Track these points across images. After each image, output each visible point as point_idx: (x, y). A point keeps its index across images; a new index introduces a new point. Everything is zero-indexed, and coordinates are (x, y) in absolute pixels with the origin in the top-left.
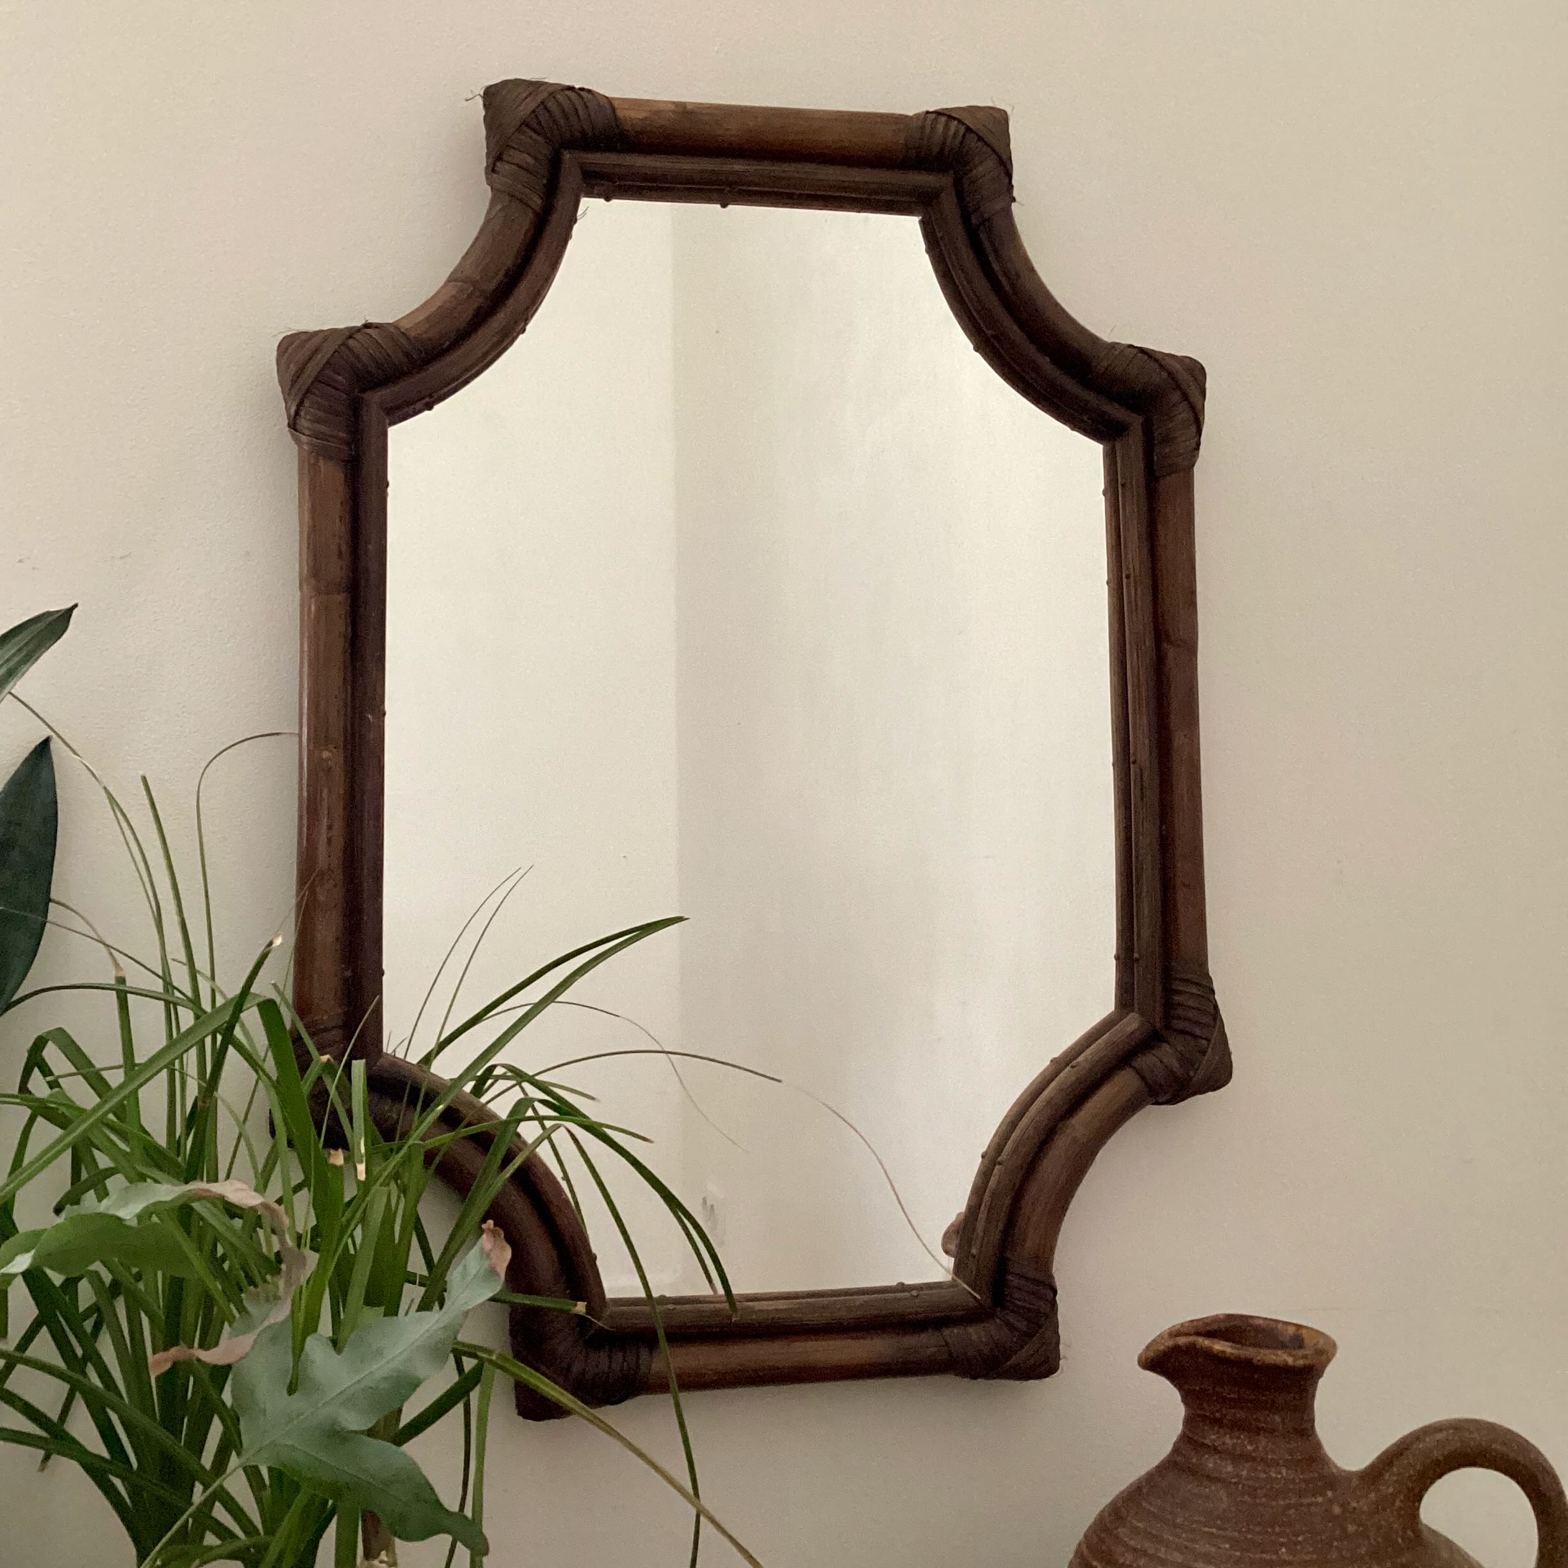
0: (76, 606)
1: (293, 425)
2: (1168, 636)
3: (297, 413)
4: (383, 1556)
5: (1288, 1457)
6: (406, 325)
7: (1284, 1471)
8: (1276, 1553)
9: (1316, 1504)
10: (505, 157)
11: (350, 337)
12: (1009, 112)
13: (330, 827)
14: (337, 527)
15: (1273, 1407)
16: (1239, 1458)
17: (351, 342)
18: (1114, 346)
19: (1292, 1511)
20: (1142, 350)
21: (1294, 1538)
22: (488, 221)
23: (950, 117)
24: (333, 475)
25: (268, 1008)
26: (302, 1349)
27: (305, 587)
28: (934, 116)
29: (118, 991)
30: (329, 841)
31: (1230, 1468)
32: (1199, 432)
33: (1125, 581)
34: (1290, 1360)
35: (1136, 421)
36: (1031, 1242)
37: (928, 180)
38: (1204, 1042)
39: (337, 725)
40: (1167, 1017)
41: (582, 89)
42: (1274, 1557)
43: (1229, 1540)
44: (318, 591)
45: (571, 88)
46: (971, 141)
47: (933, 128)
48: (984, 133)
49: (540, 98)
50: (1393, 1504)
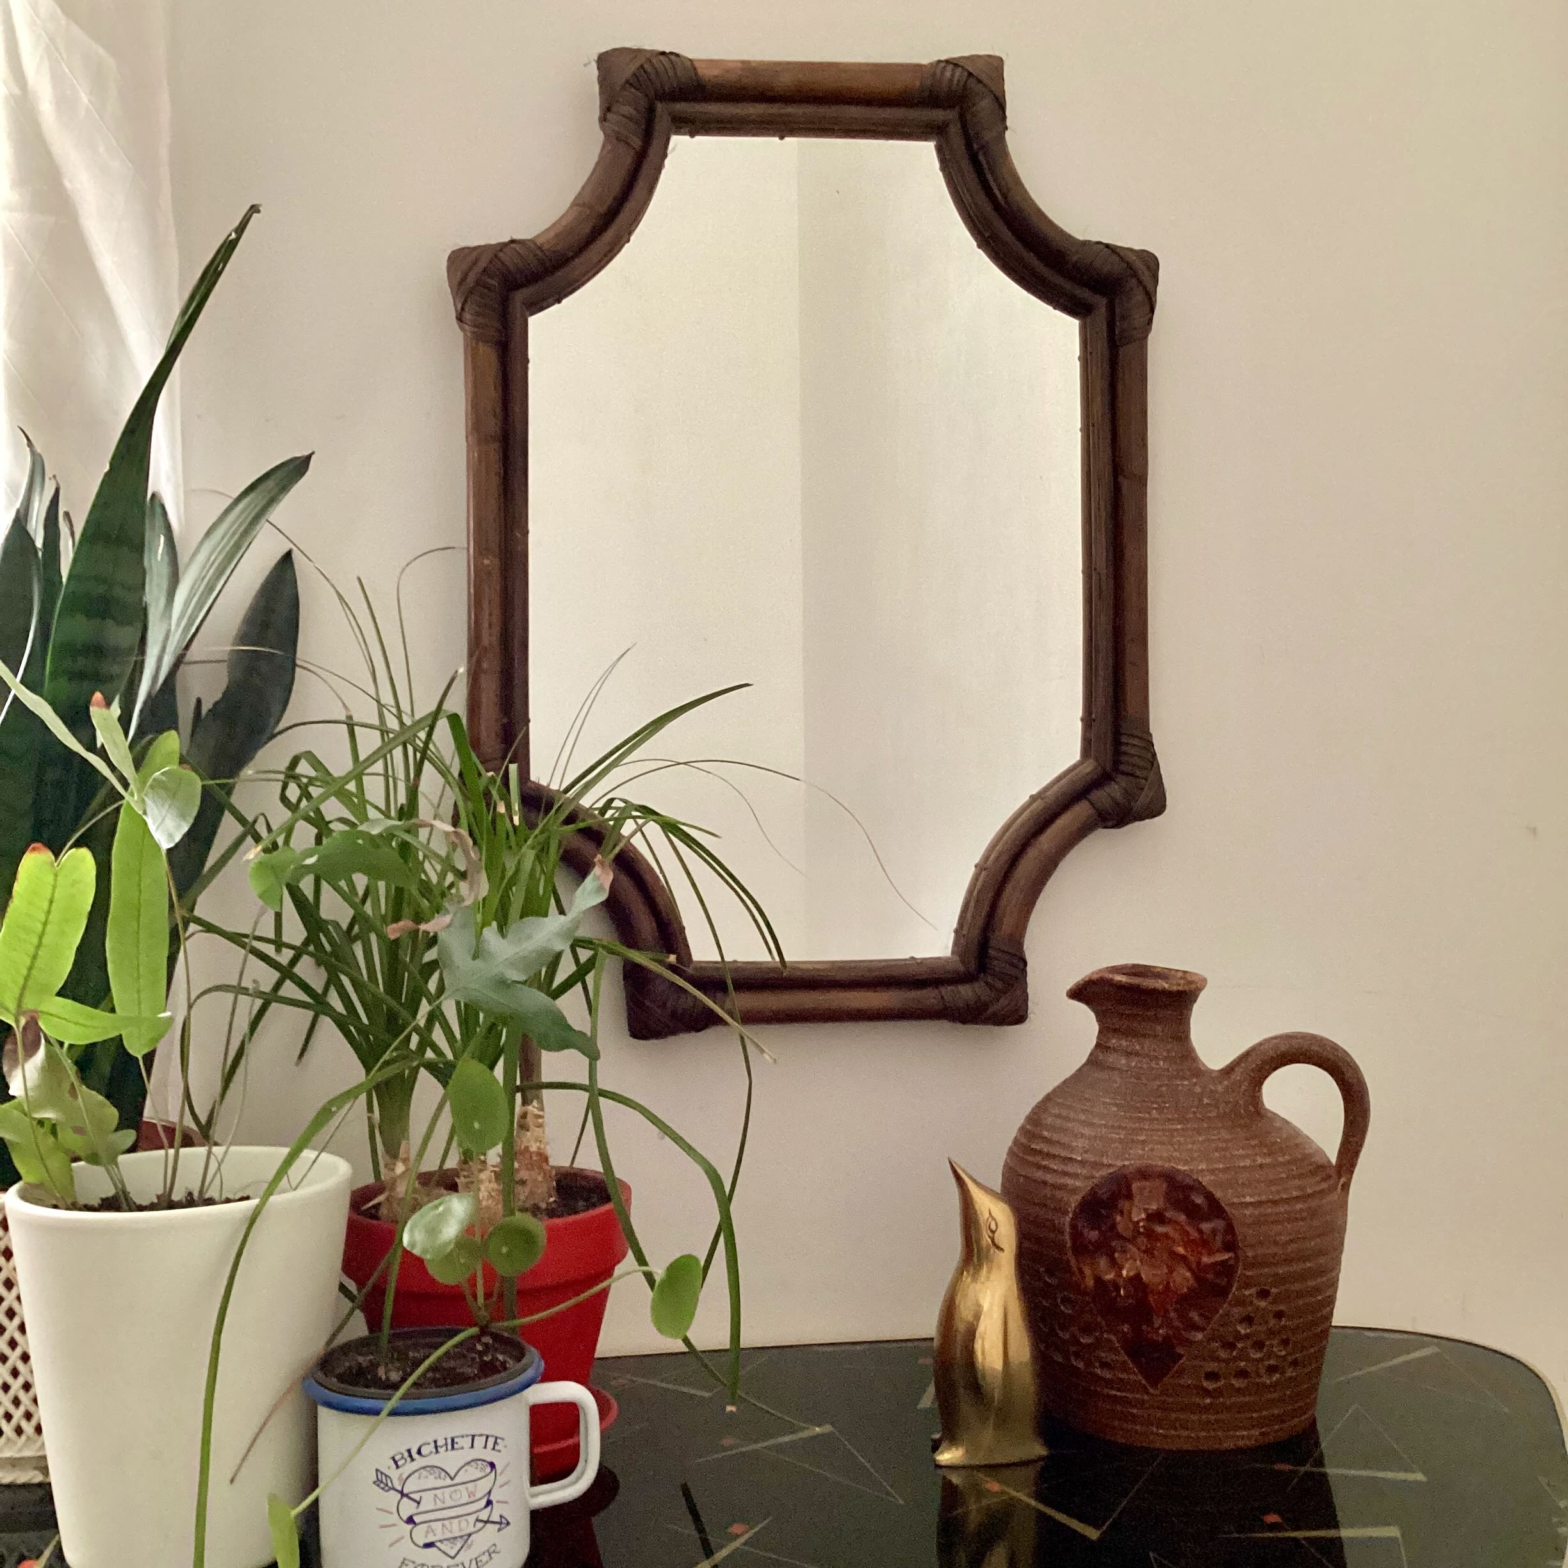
0: (313, 453)
1: (460, 319)
2: (1123, 470)
3: (463, 309)
4: (535, 1103)
5: (1165, 1054)
6: (539, 242)
7: (1161, 1063)
8: (1149, 1113)
9: (1182, 1085)
10: (614, 109)
11: (501, 250)
12: (1004, 59)
13: (490, 615)
14: (492, 394)
15: (1156, 1019)
16: (1129, 1054)
17: (501, 255)
18: (1086, 243)
19: (1164, 1089)
20: (1107, 246)
21: (1163, 1105)
22: (601, 157)
23: (956, 65)
24: (489, 354)
25: (454, 719)
26: (481, 933)
27: (470, 438)
28: (943, 65)
29: (348, 725)
30: (490, 625)
31: (1123, 1061)
32: (1152, 311)
33: (1091, 428)
34: (1166, 986)
35: (1101, 302)
36: (1006, 925)
37: (939, 115)
38: (1144, 781)
39: (494, 539)
40: (1116, 763)
41: (671, 53)
42: (1147, 1115)
43: (1116, 1105)
44: (479, 442)
45: (663, 53)
46: (972, 81)
47: (942, 73)
48: (983, 77)
49: (638, 64)
50: (1240, 1087)
